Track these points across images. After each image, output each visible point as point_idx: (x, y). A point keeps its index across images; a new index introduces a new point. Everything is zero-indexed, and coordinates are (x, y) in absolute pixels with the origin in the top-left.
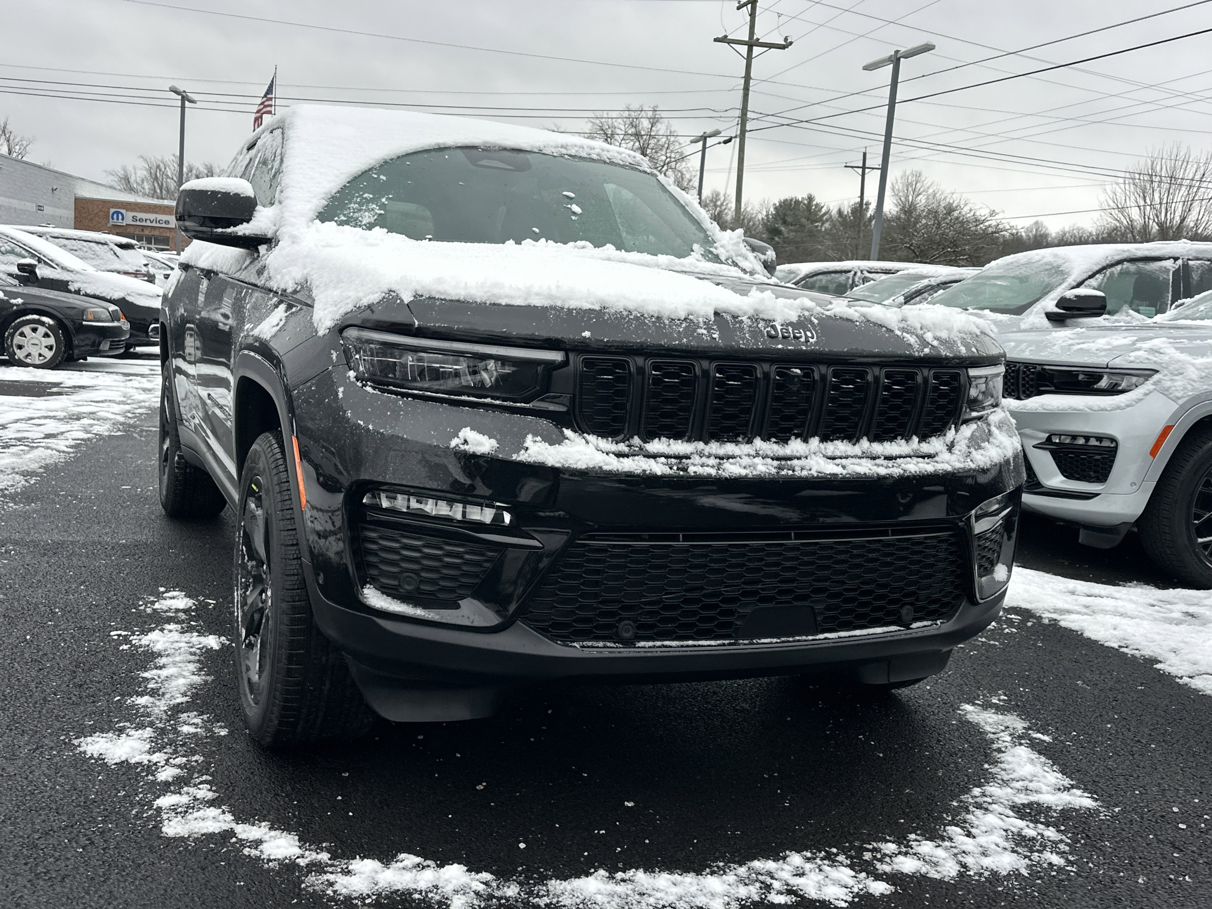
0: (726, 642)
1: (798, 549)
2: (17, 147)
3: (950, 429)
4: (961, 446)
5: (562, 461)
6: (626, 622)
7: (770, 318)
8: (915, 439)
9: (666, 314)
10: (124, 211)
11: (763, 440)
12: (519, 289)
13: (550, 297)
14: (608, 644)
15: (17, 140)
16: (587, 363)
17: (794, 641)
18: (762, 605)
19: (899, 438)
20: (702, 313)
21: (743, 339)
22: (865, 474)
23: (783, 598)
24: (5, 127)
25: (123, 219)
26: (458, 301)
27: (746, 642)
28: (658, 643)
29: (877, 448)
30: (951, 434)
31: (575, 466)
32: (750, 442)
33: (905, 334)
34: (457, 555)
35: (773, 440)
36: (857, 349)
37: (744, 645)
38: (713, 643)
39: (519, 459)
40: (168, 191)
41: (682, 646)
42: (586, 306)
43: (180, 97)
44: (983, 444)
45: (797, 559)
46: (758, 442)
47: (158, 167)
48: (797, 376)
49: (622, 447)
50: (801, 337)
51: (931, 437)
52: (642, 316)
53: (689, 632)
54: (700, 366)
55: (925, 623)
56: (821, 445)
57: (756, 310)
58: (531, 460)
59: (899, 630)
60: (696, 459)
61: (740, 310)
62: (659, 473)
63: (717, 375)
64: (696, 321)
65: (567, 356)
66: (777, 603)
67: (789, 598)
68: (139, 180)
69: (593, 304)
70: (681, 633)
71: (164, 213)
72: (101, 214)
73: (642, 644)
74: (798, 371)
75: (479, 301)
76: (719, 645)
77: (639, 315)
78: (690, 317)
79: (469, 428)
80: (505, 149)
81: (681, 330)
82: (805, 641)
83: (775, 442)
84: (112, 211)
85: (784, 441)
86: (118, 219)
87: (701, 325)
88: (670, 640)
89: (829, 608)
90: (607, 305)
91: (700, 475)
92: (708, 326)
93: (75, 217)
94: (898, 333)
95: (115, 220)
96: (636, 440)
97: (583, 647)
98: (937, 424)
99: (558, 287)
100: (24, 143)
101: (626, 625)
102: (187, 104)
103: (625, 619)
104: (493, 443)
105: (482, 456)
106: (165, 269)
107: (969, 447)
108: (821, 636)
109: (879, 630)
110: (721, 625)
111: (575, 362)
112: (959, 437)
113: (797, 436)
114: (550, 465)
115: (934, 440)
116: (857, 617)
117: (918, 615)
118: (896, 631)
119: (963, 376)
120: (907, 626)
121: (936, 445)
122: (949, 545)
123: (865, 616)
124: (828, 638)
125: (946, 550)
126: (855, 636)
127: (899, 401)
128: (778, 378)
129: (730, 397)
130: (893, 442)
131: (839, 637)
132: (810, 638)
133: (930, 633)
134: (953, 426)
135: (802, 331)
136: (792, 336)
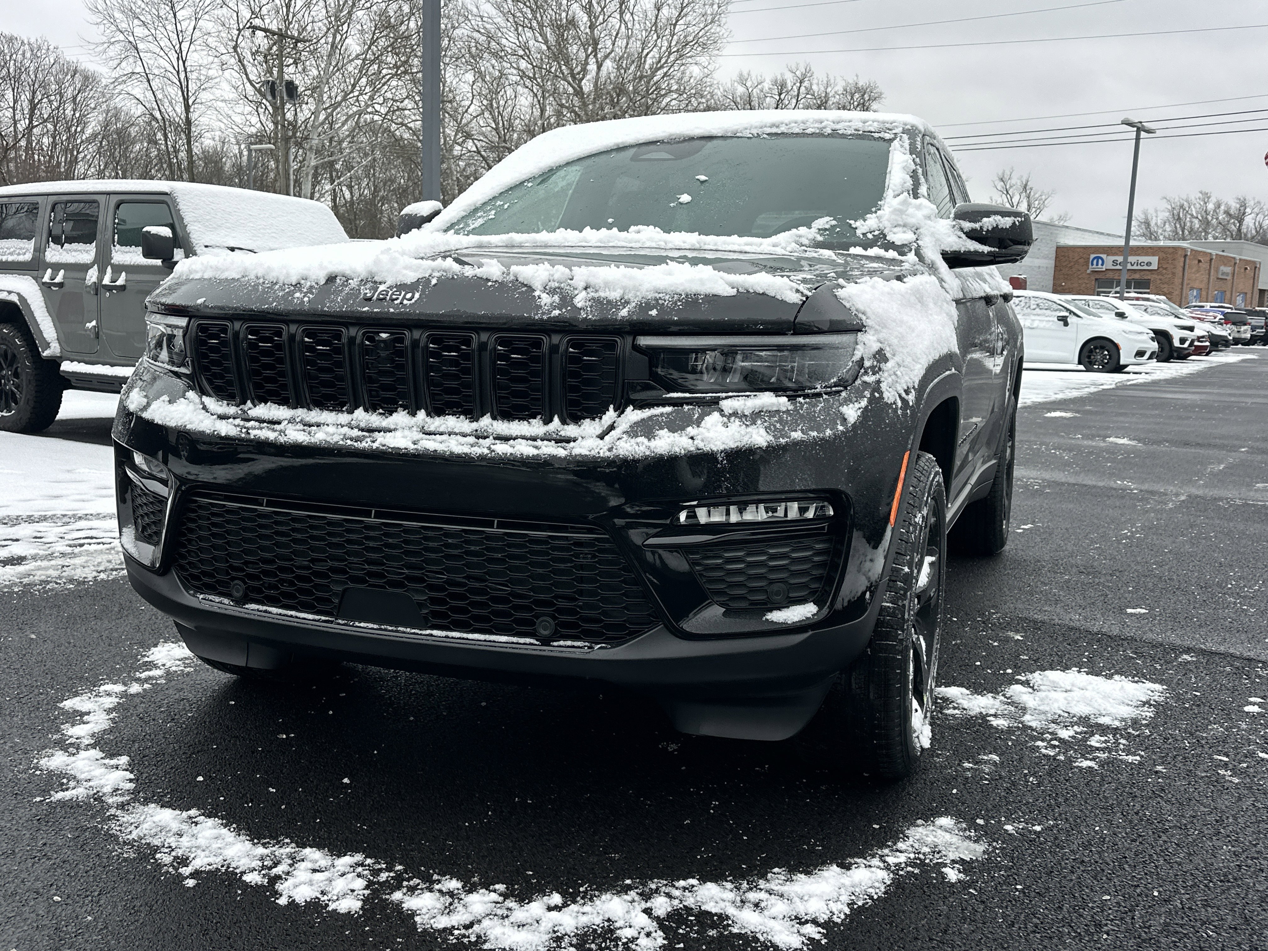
0: (323, 618)
1: (382, 530)
2: (1037, 202)
3: (610, 411)
4: (617, 433)
6: (236, 582)
7: (380, 280)
8: (558, 420)
10: (1104, 256)
11: (366, 410)
14: (224, 600)
15: (1037, 196)
16: (201, 328)
17: (392, 631)
18: (353, 585)
20: (314, 277)
21: (333, 302)
23: (372, 581)
24: (1026, 185)
25: (1102, 265)
27: (343, 622)
28: (265, 608)
30: (610, 416)
32: (351, 411)
35: (381, 411)
37: (340, 626)
38: (311, 617)
39: (144, 416)
40: (1191, 230)
43: (1135, 129)
44: (658, 432)
45: (380, 540)
47: (1182, 206)
48: (385, 341)
50: (397, 299)
54: (289, 330)
55: (577, 643)
56: (427, 419)
59: (532, 644)
60: (283, 425)
62: (223, 434)
63: (306, 339)
64: (303, 286)
65: (189, 322)
66: (370, 585)
67: (381, 582)
68: (1159, 222)
71: (1147, 254)
72: (1082, 261)
73: (251, 606)
74: (386, 336)
78: (300, 281)
81: (284, 294)
82: (404, 632)
83: (380, 414)
84: (1092, 256)
85: (391, 412)
86: (1097, 265)
87: (305, 289)
89: (432, 600)
92: (310, 290)
93: (1056, 266)
95: (1094, 266)
96: (249, 404)
97: (205, 599)
98: (594, 404)
100: (1043, 197)
101: (236, 584)
102: (1143, 134)
103: (235, 579)
105: (133, 413)
106: (1060, 310)
107: (626, 433)
108: (428, 632)
109: (504, 639)
110: (319, 600)
111: (192, 328)
112: (619, 421)
113: (405, 408)
115: (587, 422)
116: (477, 618)
117: (564, 631)
118: (524, 644)
119: (623, 344)
120: (546, 642)
121: (587, 428)
122: (597, 551)
123: (486, 619)
124: (431, 635)
125: (594, 556)
126: (467, 639)
127: (521, 373)
128: (367, 343)
129: (321, 363)
130: (525, 422)
131: (447, 637)
132: (413, 631)
133: (573, 656)
134: (611, 407)
135: (403, 293)
136: (388, 298)
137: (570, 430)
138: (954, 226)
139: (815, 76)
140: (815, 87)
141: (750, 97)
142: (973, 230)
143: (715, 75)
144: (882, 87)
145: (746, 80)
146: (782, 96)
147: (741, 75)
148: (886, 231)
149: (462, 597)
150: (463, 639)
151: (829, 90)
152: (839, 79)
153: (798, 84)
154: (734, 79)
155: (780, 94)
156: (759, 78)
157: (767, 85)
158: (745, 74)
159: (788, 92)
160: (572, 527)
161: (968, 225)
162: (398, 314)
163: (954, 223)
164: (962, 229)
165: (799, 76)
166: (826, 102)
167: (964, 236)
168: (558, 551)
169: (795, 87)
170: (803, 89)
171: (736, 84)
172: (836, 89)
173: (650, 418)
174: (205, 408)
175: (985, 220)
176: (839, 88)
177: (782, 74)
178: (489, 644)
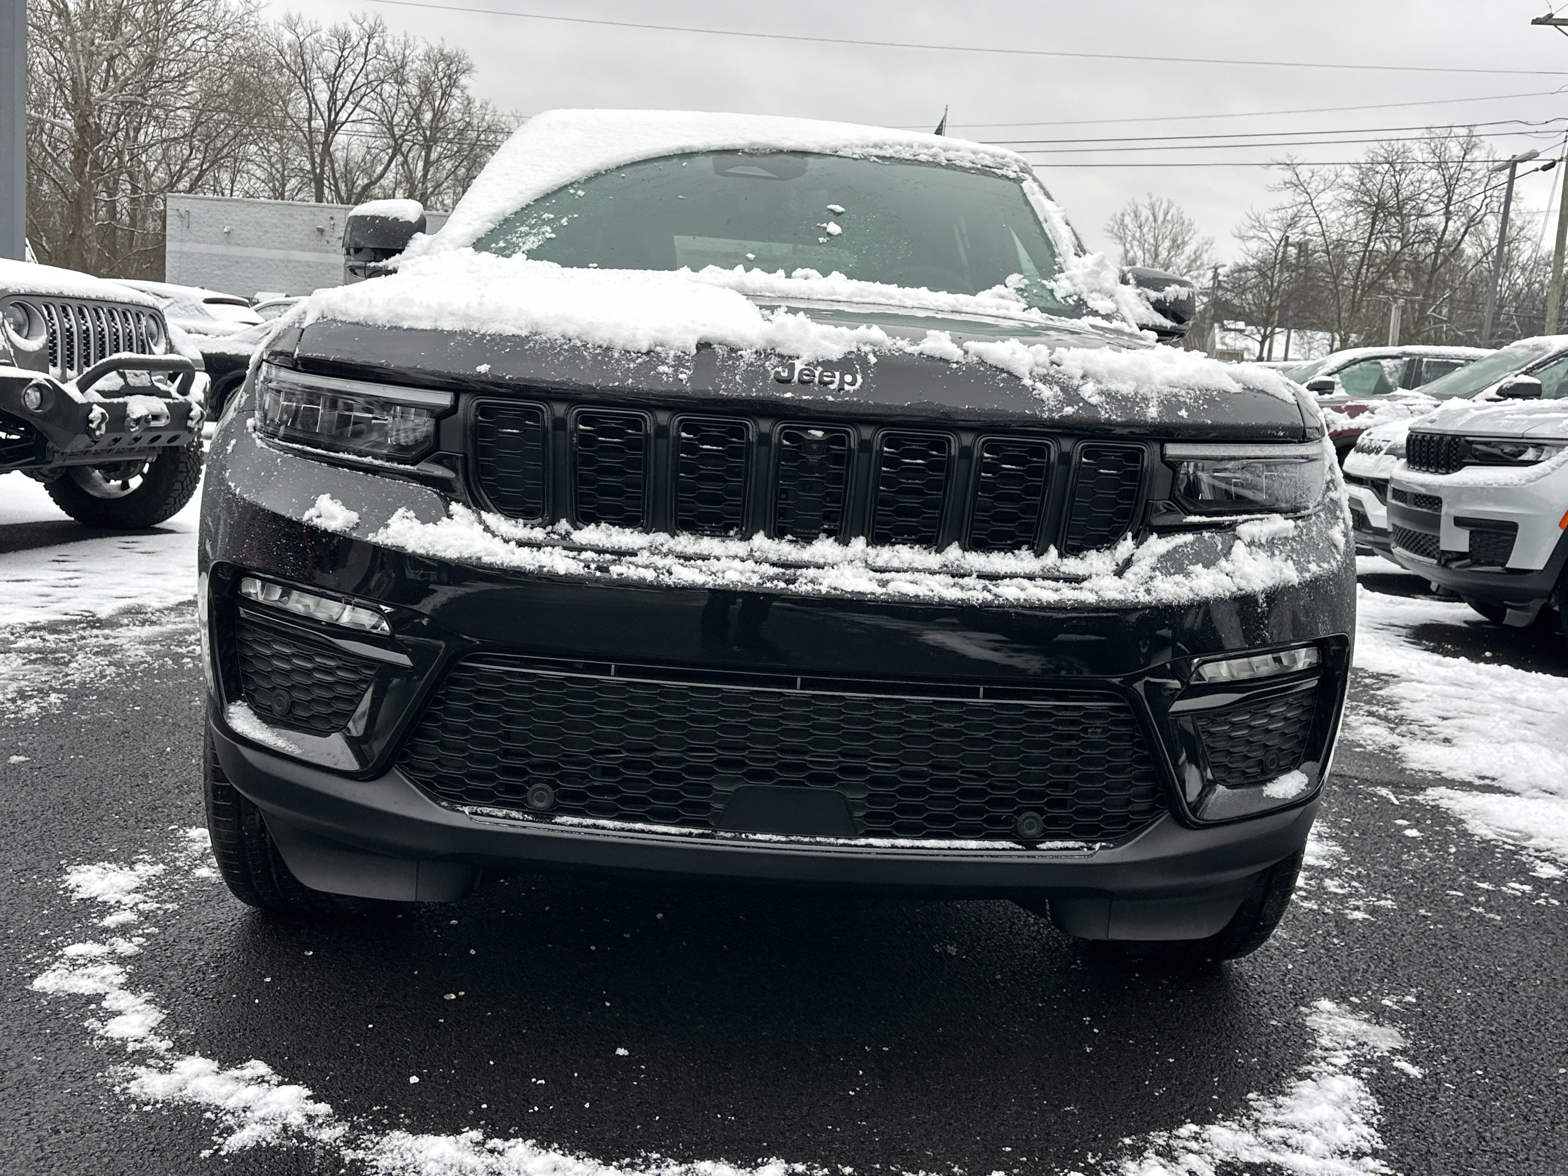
0: (695, 831)
1: (809, 705)
3: (1125, 539)
4: (1140, 569)
5: (427, 545)
6: (539, 785)
7: (791, 353)
8: (1053, 551)
9: (620, 343)
11: (769, 536)
12: (429, 307)
13: (467, 317)
14: (514, 814)
16: (483, 410)
17: (810, 843)
18: (753, 783)
19: (1025, 547)
20: (678, 344)
21: (728, 382)
22: (917, 596)
26: (357, 324)
27: (729, 835)
28: (590, 821)
29: (976, 560)
30: (1126, 547)
31: (443, 554)
32: (746, 537)
33: (1039, 385)
34: (329, 671)
35: (790, 537)
36: (929, 403)
37: (726, 840)
38: (673, 830)
39: (374, 540)
41: (623, 830)
42: (509, 330)
44: (1191, 568)
45: (807, 718)
46: (759, 540)
48: (819, 442)
49: (539, 534)
50: (832, 382)
51: (1088, 549)
52: (585, 346)
53: (639, 811)
54: (652, 420)
55: (1071, 844)
56: (870, 550)
57: (770, 341)
58: (389, 542)
59: (1011, 849)
60: (644, 558)
61: (743, 341)
62: (562, 572)
63: (684, 434)
64: (663, 355)
65: (456, 400)
66: (780, 783)
67: (800, 776)
69: (521, 328)
70: (627, 810)
73: (565, 819)
74: (819, 434)
75: (380, 323)
76: (681, 835)
77: (579, 344)
78: (659, 349)
79: (328, 496)
80: (781, 152)
81: (632, 366)
83: (791, 541)
85: (808, 539)
87: (670, 361)
88: (609, 819)
89: (872, 799)
90: (540, 331)
91: (627, 578)
92: (680, 362)
94: (1027, 382)
96: (563, 525)
97: (476, 813)
98: (1104, 530)
99: (480, 304)
101: (539, 789)
103: (539, 781)
104: (354, 517)
105: (334, 535)
107: (1154, 569)
108: (862, 841)
109: (973, 844)
110: (690, 806)
111: (466, 409)
112: (1139, 552)
113: (830, 534)
114: (410, 551)
115: (1092, 555)
116: (932, 819)
117: (1053, 829)
118: (1004, 849)
119: (1150, 454)
120: (1030, 844)
121: (1095, 562)
122: (1111, 723)
123: (946, 819)
124: (871, 846)
125: (1105, 731)
126: (923, 848)
127: (1014, 489)
128: (785, 442)
129: (707, 469)
130: (1010, 554)
131: (893, 847)
132: (841, 841)
133: (1069, 861)
134: (1129, 535)
135: (837, 374)
136: (816, 380)
137: (1072, 565)
138: (1140, 295)
139: (388, 32)
140: (388, 46)
141: (301, 47)
142: (1158, 301)
143: (262, 13)
144: (473, 57)
145: (296, 25)
146: (346, 53)
147: (289, 18)
148: (1084, 296)
149: (919, 792)
150: (918, 848)
151: (407, 52)
152: (419, 42)
153: (366, 40)
154: (278, 21)
155: (342, 50)
156: (314, 25)
157: (324, 36)
158: (294, 16)
159: (353, 48)
160: (1072, 693)
161: (1154, 295)
162: (841, 404)
163: (1139, 291)
164: (1148, 299)
165: (367, 29)
166: (403, 67)
167: (1150, 307)
168: (1065, 725)
169: (361, 43)
170: (372, 47)
171: (282, 28)
172: (417, 52)
173: (1176, 549)
174: (487, 529)
175: (1167, 289)
176: (420, 51)
177: (345, 24)
178: (956, 852)
